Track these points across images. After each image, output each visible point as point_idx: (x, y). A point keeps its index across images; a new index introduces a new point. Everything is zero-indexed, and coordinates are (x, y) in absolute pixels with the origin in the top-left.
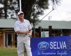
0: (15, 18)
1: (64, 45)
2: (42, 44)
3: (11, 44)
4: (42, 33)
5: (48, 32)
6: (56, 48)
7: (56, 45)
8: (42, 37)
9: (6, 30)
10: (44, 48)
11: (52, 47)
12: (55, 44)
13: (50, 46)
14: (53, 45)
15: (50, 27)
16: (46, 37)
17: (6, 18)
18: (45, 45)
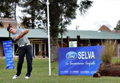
0: (42, 28)
1: (92, 55)
2: (71, 54)
3: (39, 54)
4: (70, 42)
5: (76, 42)
6: (84, 58)
8: (70, 47)
9: (33, 40)
10: (72, 58)
12: (83, 54)
13: (78, 56)
14: (81, 55)
15: (78, 37)
16: (74, 47)
17: (33, 28)
18: (73, 55)
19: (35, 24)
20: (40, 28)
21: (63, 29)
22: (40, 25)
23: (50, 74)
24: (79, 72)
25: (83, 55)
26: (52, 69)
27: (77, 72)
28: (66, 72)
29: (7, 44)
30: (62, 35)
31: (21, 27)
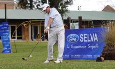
0: (41, 9)
1: (95, 38)
3: (38, 37)
4: (71, 24)
5: (78, 23)
6: (86, 41)
8: (71, 29)
9: (31, 22)
10: (74, 41)
11: (82, 40)
12: (85, 36)
13: (80, 38)
14: (83, 37)
15: (80, 18)
16: (75, 29)
17: (31, 9)
18: (74, 37)
19: (34, 5)
20: (39, 9)
21: (64, 9)
22: (39, 5)
25: (85, 38)
27: (79, 56)
31: (18, 8)
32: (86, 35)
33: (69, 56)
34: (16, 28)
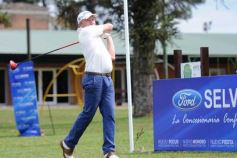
2: (184, 97)
4: (183, 65)
5: (199, 63)
6: (219, 106)
7: (219, 98)
8: (182, 76)
10: (189, 106)
11: (208, 103)
12: (217, 94)
13: (205, 100)
14: (212, 97)
15: (205, 50)
16: (193, 76)
18: (191, 98)
21: (169, 29)
23: (132, 149)
24: (208, 144)
25: (216, 98)
26: (138, 136)
27: (203, 141)
28: (174, 142)
29: (21, 72)
30: (164, 45)
31: (59, 27)
32: (219, 91)
33: (177, 141)
34: (55, 75)
